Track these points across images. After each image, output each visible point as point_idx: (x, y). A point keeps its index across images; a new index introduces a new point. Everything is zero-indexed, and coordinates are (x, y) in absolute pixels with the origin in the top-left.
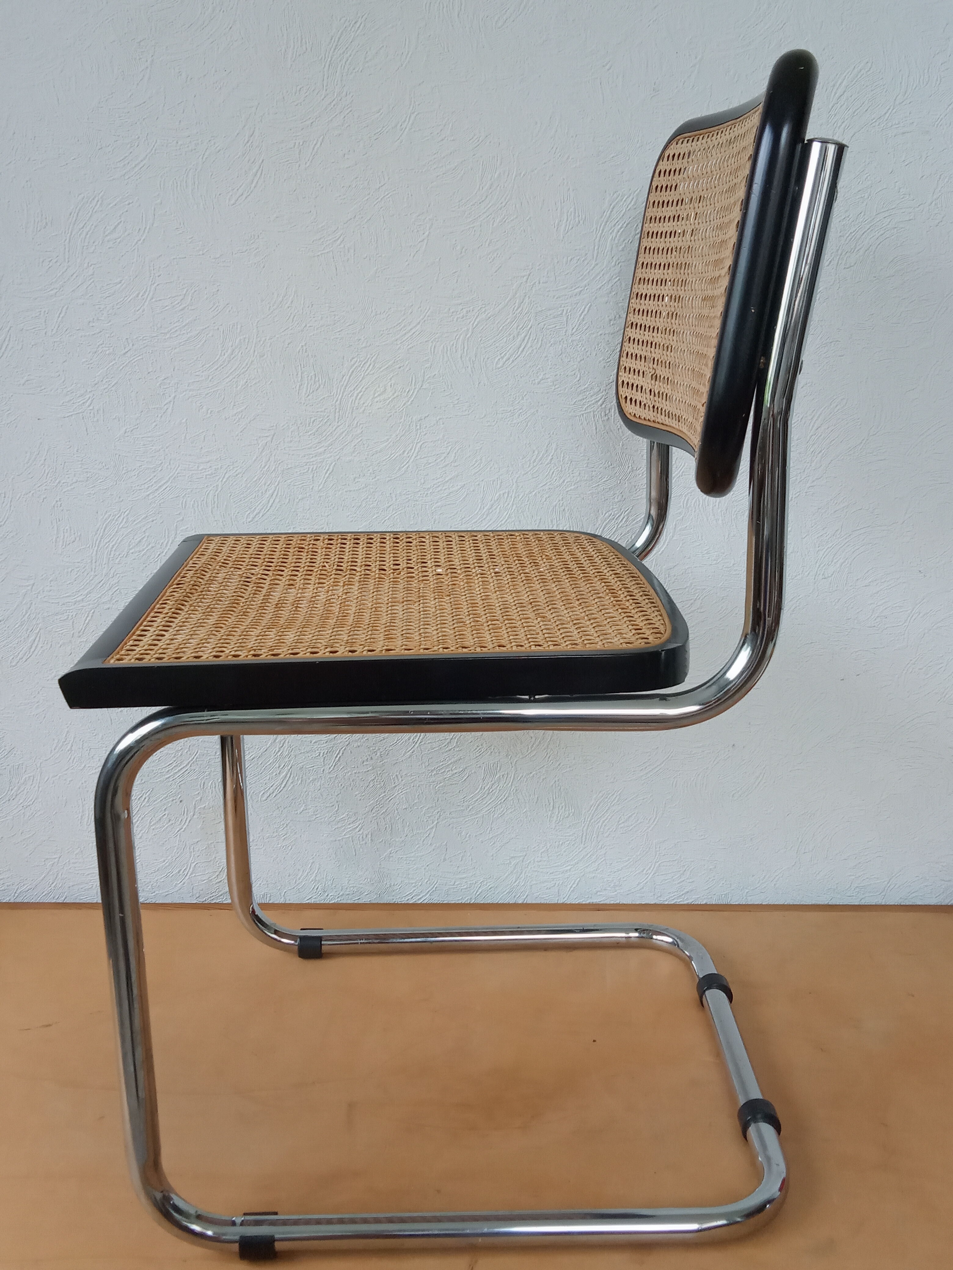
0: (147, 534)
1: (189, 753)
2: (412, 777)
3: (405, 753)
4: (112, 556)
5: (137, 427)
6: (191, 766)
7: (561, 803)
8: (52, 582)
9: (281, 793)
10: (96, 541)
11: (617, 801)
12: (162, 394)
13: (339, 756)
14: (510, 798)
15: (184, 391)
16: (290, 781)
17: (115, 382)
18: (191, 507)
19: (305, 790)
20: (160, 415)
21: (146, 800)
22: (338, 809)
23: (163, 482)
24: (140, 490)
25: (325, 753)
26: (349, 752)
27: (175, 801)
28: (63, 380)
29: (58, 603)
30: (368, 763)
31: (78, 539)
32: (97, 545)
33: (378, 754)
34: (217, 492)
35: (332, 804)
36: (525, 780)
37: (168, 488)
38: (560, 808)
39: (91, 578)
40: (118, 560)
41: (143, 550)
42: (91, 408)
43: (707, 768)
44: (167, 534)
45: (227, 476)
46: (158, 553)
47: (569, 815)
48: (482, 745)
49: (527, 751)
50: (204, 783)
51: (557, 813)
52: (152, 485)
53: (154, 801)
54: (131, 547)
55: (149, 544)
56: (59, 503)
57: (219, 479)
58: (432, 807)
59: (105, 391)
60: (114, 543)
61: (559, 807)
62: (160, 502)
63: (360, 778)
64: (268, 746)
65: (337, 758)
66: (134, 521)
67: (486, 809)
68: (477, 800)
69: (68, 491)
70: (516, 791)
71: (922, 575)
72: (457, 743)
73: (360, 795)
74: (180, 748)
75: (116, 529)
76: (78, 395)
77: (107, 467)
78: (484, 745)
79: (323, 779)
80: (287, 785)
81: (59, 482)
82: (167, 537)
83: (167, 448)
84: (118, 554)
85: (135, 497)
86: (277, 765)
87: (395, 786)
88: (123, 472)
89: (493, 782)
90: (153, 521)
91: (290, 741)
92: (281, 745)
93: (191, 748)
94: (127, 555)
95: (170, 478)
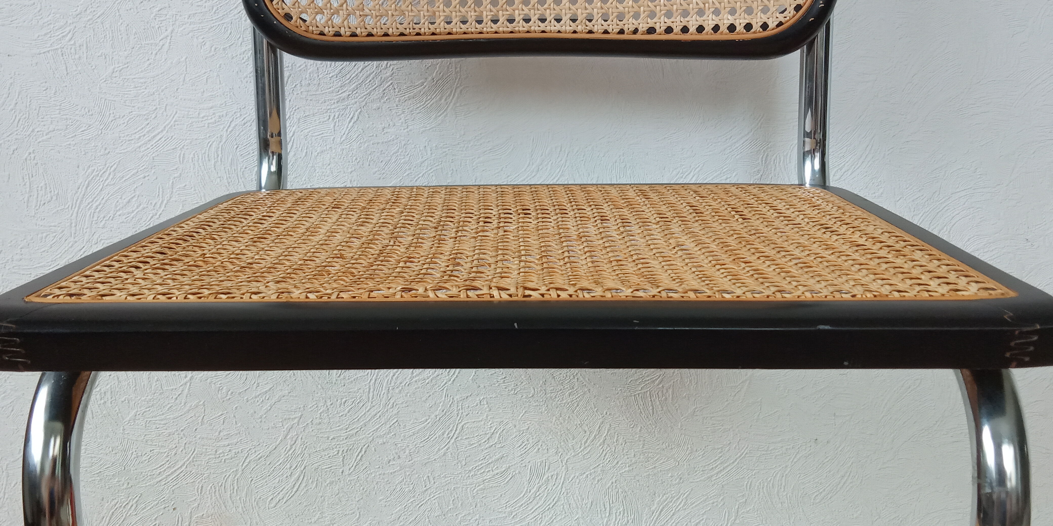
0: (137, 193)
1: (184, 451)
2: (447, 479)
3: (439, 450)
4: (95, 218)
5: (126, 66)
6: (186, 467)
7: (619, 509)
8: (23, 250)
9: (292, 499)
10: (77, 201)
11: (684, 506)
12: (157, 27)
13: (360, 455)
14: (559, 503)
15: (183, 24)
16: (304, 485)
17: (102, 12)
18: (190, 161)
19: (320, 494)
20: (154, 52)
21: (133, 508)
22: (359, 518)
23: (156, 132)
24: (129, 141)
25: (345, 451)
26: (373, 449)
27: (167, 509)
28: (38, 9)
29: (31, 274)
30: (394, 463)
31: (54, 198)
32: (77, 205)
33: (407, 452)
34: (221, 144)
35: (352, 511)
36: (578, 481)
37: (163, 139)
38: (618, 514)
39: (70, 245)
40: (102, 224)
41: (133, 212)
42: (72, 42)
43: (786, 466)
44: (161, 193)
45: (233, 125)
46: (151, 215)
47: (628, 522)
48: (528, 441)
49: (580, 447)
50: (202, 487)
51: (614, 520)
52: (144, 135)
53: (143, 509)
54: (118, 209)
55: (140, 205)
56: (32, 156)
57: (224, 128)
58: (469, 514)
59: (89, 23)
60: (98, 203)
61: (616, 513)
62: (154, 155)
63: (386, 480)
64: (278, 443)
65: (359, 457)
66: (123, 177)
67: (533, 516)
68: (521, 506)
69: (43, 141)
70: (567, 494)
71: (1030, 244)
72: (499, 438)
73: (385, 500)
74: (174, 446)
75: (101, 187)
76: (56, 28)
77: (90, 113)
78: (531, 441)
79: (342, 482)
80: (300, 489)
81: (33, 131)
82: (161, 196)
83: (162, 91)
84: (102, 216)
85: (124, 149)
86: (288, 466)
87: (427, 490)
88: (110, 120)
89: (540, 484)
90: (145, 177)
91: (304, 437)
92: (293, 442)
93: (186, 446)
94: (113, 218)
95: (165, 127)
